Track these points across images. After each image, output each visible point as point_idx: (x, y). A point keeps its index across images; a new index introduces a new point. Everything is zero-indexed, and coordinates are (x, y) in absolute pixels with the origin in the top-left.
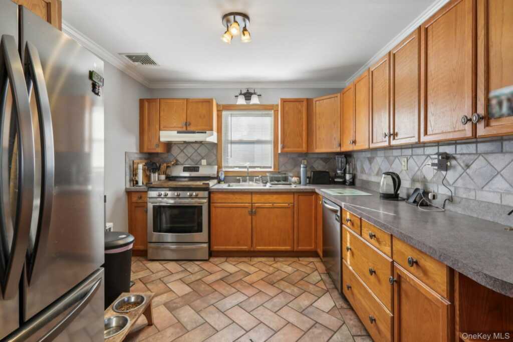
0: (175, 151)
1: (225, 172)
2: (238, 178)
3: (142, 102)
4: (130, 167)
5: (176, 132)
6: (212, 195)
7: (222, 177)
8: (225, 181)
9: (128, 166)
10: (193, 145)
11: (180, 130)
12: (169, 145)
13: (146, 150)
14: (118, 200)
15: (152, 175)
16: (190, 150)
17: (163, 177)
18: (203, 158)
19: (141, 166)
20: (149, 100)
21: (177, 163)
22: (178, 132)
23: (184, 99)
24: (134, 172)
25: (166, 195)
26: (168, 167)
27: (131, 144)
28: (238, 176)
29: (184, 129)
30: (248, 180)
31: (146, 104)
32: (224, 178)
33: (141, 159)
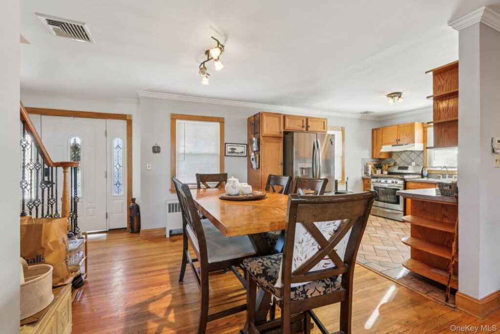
0: (394, 157)
1: (428, 170)
2: (439, 175)
3: (373, 130)
4: (365, 166)
5: (391, 146)
6: (407, 184)
7: (425, 173)
8: (428, 176)
9: (363, 165)
10: (406, 153)
11: (394, 144)
12: (390, 154)
13: (374, 157)
14: (357, 182)
15: (377, 171)
16: (404, 156)
17: (385, 173)
18: (413, 161)
19: (370, 167)
20: (376, 129)
21: (395, 164)
22: (393, 146)
23: (396, 125)
24: (366, 169)
25: (386, 182)
26: (389, 167)
27: (366, 155)
28: (440, 174)
29: (396, 143)
30: (447, 177)
31: (375, 132)
32: (427, 175)
33: (372, 162)
